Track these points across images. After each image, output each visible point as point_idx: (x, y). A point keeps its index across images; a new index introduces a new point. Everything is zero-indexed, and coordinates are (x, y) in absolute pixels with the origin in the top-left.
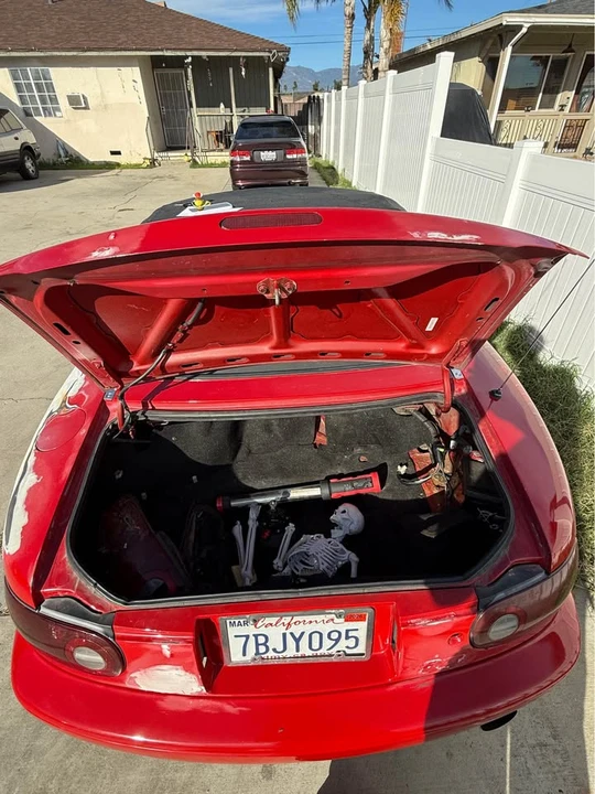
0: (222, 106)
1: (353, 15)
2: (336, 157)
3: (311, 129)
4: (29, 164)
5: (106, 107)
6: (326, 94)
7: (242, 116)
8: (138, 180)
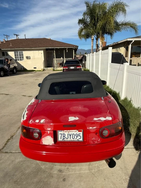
0: (62, 58)
1: (93, 39)
2: (90, 68)
3: (83, 62)
4: (15, 70)
5: (34, 59)
6: (87, 55)
7: (66, 60)
8: (40, 74)
